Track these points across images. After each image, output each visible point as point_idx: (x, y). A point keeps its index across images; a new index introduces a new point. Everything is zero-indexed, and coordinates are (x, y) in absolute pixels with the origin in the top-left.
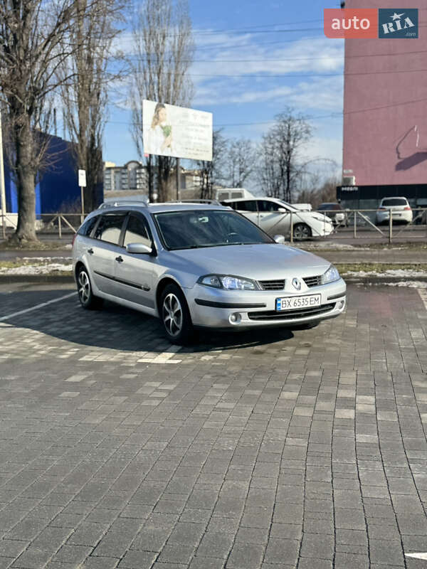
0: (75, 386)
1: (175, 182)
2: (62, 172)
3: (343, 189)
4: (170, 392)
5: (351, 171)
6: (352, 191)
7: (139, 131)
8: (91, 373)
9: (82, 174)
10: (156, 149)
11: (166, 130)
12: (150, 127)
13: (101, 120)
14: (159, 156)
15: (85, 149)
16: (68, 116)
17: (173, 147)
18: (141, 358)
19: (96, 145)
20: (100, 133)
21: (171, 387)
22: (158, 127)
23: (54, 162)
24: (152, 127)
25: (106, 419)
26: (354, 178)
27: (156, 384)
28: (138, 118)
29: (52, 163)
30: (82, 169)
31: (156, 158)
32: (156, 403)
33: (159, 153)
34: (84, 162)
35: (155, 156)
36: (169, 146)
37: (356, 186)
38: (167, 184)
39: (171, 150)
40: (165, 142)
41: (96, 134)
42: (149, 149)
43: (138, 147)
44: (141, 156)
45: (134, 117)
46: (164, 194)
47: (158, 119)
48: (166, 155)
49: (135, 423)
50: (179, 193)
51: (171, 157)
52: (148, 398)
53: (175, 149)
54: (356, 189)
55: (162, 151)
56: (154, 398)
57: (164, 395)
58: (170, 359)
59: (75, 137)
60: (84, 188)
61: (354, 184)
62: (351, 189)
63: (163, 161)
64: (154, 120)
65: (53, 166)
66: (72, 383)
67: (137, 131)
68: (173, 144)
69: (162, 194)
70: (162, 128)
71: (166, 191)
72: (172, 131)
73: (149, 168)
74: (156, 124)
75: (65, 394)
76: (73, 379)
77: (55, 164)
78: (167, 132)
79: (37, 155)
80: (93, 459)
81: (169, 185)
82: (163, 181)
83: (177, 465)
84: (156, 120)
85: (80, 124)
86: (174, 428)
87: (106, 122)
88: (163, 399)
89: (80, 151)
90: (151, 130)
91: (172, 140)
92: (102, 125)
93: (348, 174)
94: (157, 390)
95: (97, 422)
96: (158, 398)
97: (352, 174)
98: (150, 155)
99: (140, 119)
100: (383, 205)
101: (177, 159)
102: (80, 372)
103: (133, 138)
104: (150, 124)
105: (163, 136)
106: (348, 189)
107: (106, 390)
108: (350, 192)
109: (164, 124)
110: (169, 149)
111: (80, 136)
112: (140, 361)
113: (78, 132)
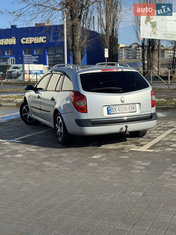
0: (95, 161)
1: (158, 53)
2: (95, 49)
4: (146, 166)
7: (138, 26)
8: (104, 154)
9: (106, 51)
10: (147, 35)
11: (153, 25)
12: (144, 23)
13: (118, 21)
14: (149, 39)
15: (108, 37)
16: (100, 20)
17: (157, 34)
18: (132, 148)
19: (115, 34)
20: (117, 28)
21: (147, 164)
22: (149, 23)
23: (91, 44)
24: (145, 23)
25: (111, 178)
27: (139, 162)
28: (138, 18)
29: (90, 44)
30: (107, 48)
31: (147, 40)
32: (138, 172)
33: (149, 37)
34: (108, 44)
35: (147, 39)
36: (155, 33)
38: (153, 55)
39: (156, 36)
40: (152, 31)
41: (115, 29)
42: (143, 36)
43: (137, 34)
44: (139, 39)
45: (136, 18)
46: (151, 61)
47: (149, 18)
48: (153, 38)
49: (126, 182)
50: (159, 60)
51: (156, 40)
52: (134, 169)
53: (158, 35)
55: (151, 36)
56: (137, 169)
57: (143, 168)
58: (148, 149)
59: (104, 30)
60: (107, 58)
63: (152, 42)
64: (147, 19)
65: (91, 46)
66: (94, 159)
67: (137, 26)
68: (157, 32)
69: (150, 60)
70: (151, 23)
71: (152, 59)
72: (157, 24)
73: (143, 46)
74: (148, 21)
75: (91, 164)
76: (95, 157)
77: (91, 45)
78: (154, 25)
79: (82, 41)
80: (103, 198)
81: (154, 55)
82: (151, 53)
83: (147, 205)
84: (148, 19)
85: (106, 24)
86: (147, 186)
87: (120, 22)
88: (142, 170)
89: (106, 38)
90: (145, 24)
91: (156, 30)
92: (118, 23)
94: (139, 165)
95: (106, 179)
96: (139, 169)
98: (144, 39)
99: (139, 19)
101: (159, 40)
102: (99, 154)
103: (135, 30)
104: (145, 21)
105: (151, 27)
107: (111, 164)
109: (152, 21)
110: (155, 35)
111: (106, 30)
112: (131, 149)
113: (105, 28)
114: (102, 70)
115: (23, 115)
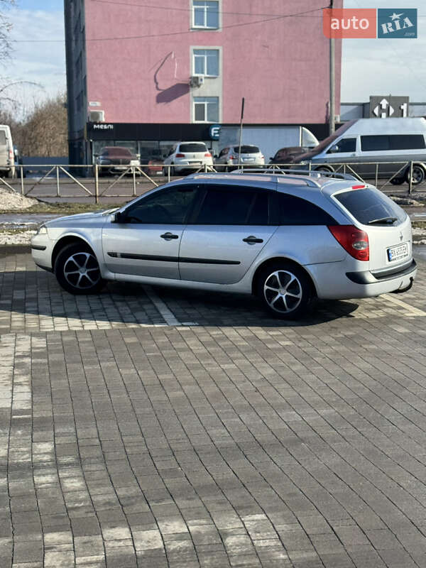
3: (95, 126)
5: (98, 104)
6: (107, 130)
26: (103, 112)
37: (111, 124)
54: (112, 127)
61: (103, 120)
62: (105, 127)
93: (96, 107)
97: (101, 108)
100: (181, 150)
106: (101, 127)
108: (103, 130)
114: (354, 188)
115: (66, 274)
